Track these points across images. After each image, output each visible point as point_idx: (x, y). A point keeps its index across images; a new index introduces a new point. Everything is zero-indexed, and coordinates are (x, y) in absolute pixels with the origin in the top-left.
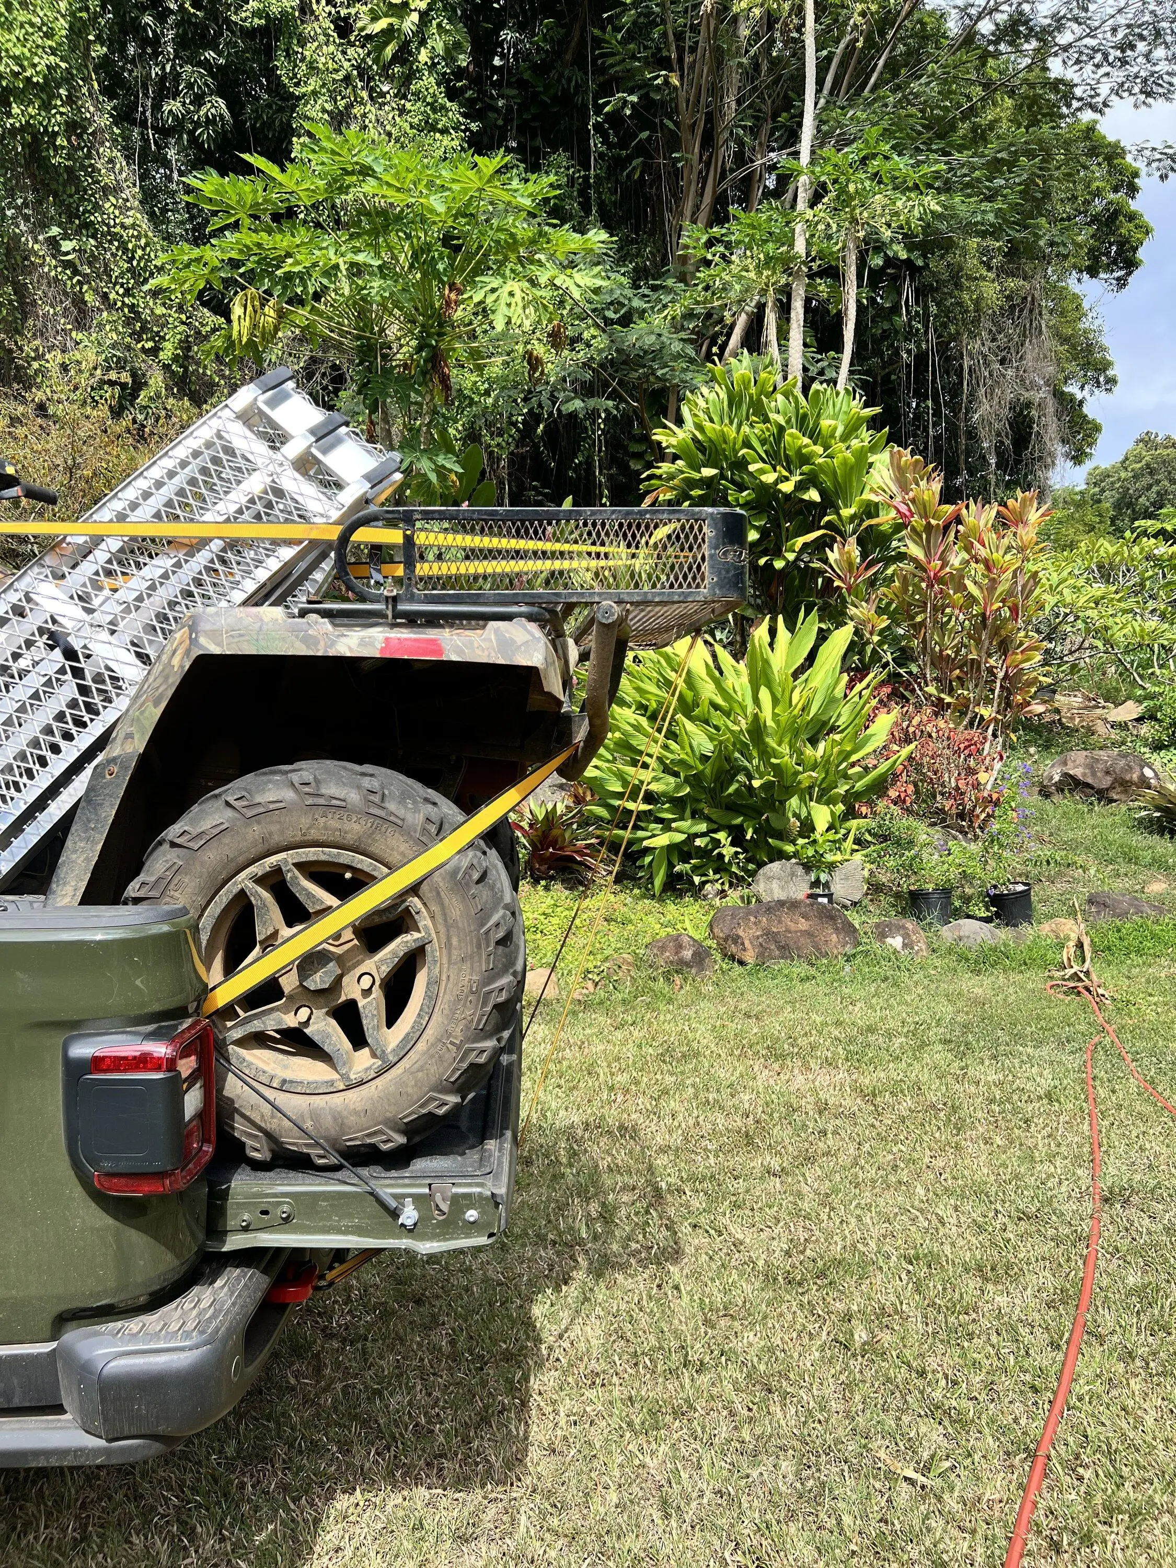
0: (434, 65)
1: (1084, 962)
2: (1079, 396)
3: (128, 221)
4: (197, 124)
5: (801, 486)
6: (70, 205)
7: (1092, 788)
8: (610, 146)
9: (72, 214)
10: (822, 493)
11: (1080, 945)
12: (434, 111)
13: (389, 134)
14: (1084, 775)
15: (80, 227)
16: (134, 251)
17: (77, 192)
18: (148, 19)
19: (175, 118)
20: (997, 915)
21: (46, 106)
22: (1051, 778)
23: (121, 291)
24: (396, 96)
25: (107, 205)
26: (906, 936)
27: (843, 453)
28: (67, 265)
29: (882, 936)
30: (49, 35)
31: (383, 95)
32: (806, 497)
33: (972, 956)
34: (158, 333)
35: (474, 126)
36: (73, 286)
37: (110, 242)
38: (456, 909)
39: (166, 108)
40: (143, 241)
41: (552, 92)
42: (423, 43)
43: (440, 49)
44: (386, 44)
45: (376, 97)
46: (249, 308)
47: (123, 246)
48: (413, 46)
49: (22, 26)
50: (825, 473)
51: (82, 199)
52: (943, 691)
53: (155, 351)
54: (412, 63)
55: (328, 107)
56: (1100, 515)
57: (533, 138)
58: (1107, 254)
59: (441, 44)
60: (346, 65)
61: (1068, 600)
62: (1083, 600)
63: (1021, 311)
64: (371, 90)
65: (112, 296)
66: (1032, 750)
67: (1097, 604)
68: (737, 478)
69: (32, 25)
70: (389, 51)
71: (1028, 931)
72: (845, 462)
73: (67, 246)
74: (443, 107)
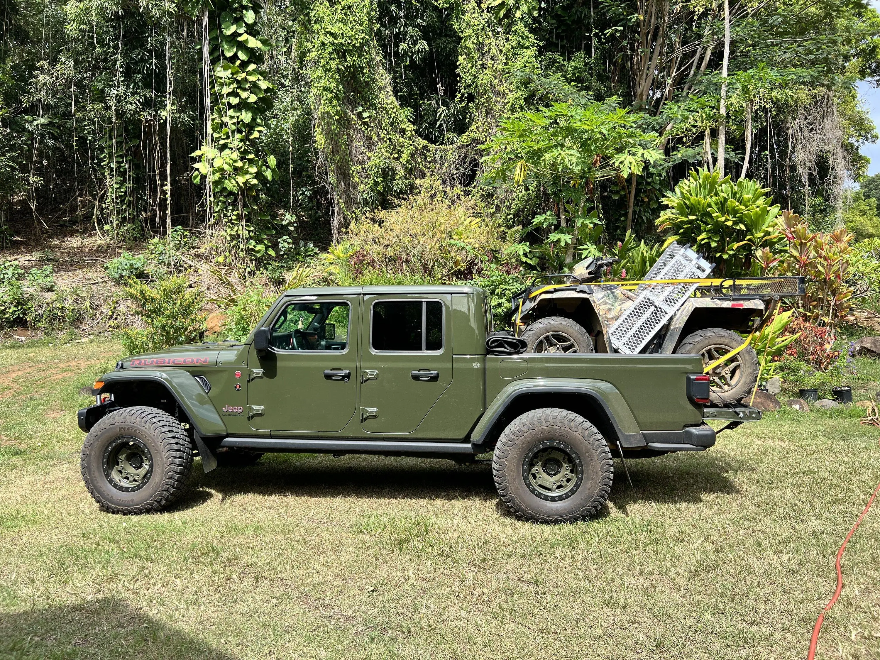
0: (523, 18)
1: (875, 415)
2: (856, 144)
3: (389, 102)
4: (413, 53)
5: (735, 223)
6: (366, 97)
7: (875, 353)
8: (602, 43)
9: (366, 100)
10: (746, 225)
11: (874, 410)
12: (523, 38)
13: (501, 51)
14: (871, 347)
15: (370, 106)
16: (391, 115)
17: (369, 91)
18: (393, 8)
19: (405, 51)
20: (837, 399)
21: (360, 56)
22: (855, 348)
23: (386, 133)
24: (504, 33)
25: (381, 95)
26: (801, 404)
27: (754, 210)
28: (365, 123)
29: (791, 405)
30: (361, 25)
31: (498, 33)
32: (738, 228)
33: (829, 412)
34: (400, 150)
35: (541, 44)
36: (368, 132)
37: (382, 111)
38: (747, 357)
39: (401, 47)
40: (395, 110)
41: (572, 18)
42: (518, 8)
43: (526, 11)
44: (500, 10)
45: (496, 34)
46: (523, 170)
47: (387, 113)
48: (513, 10)
49: (351, 23)
50: (746, 217)
51: (371, 94)
52: (806, 311)
53: (398, 159)
54: (513, 18)
55: (475, 41)
56: (870, 205)
57: (562, 40)
58: (870, 67)
59: (526, 8)
60: (483, 21)
61: (861, 270)
62: (868, 270)
63: (822, 103)
64: (493, 31)
65: (382, 135)
66: (844, 337)
67: (875, 271)
68: (704, 220)
69: (355, 21)
70: (502, 13)
71: (851, 405)
72: (756, 213)
73: (365, 115)
74: (527, 37)
